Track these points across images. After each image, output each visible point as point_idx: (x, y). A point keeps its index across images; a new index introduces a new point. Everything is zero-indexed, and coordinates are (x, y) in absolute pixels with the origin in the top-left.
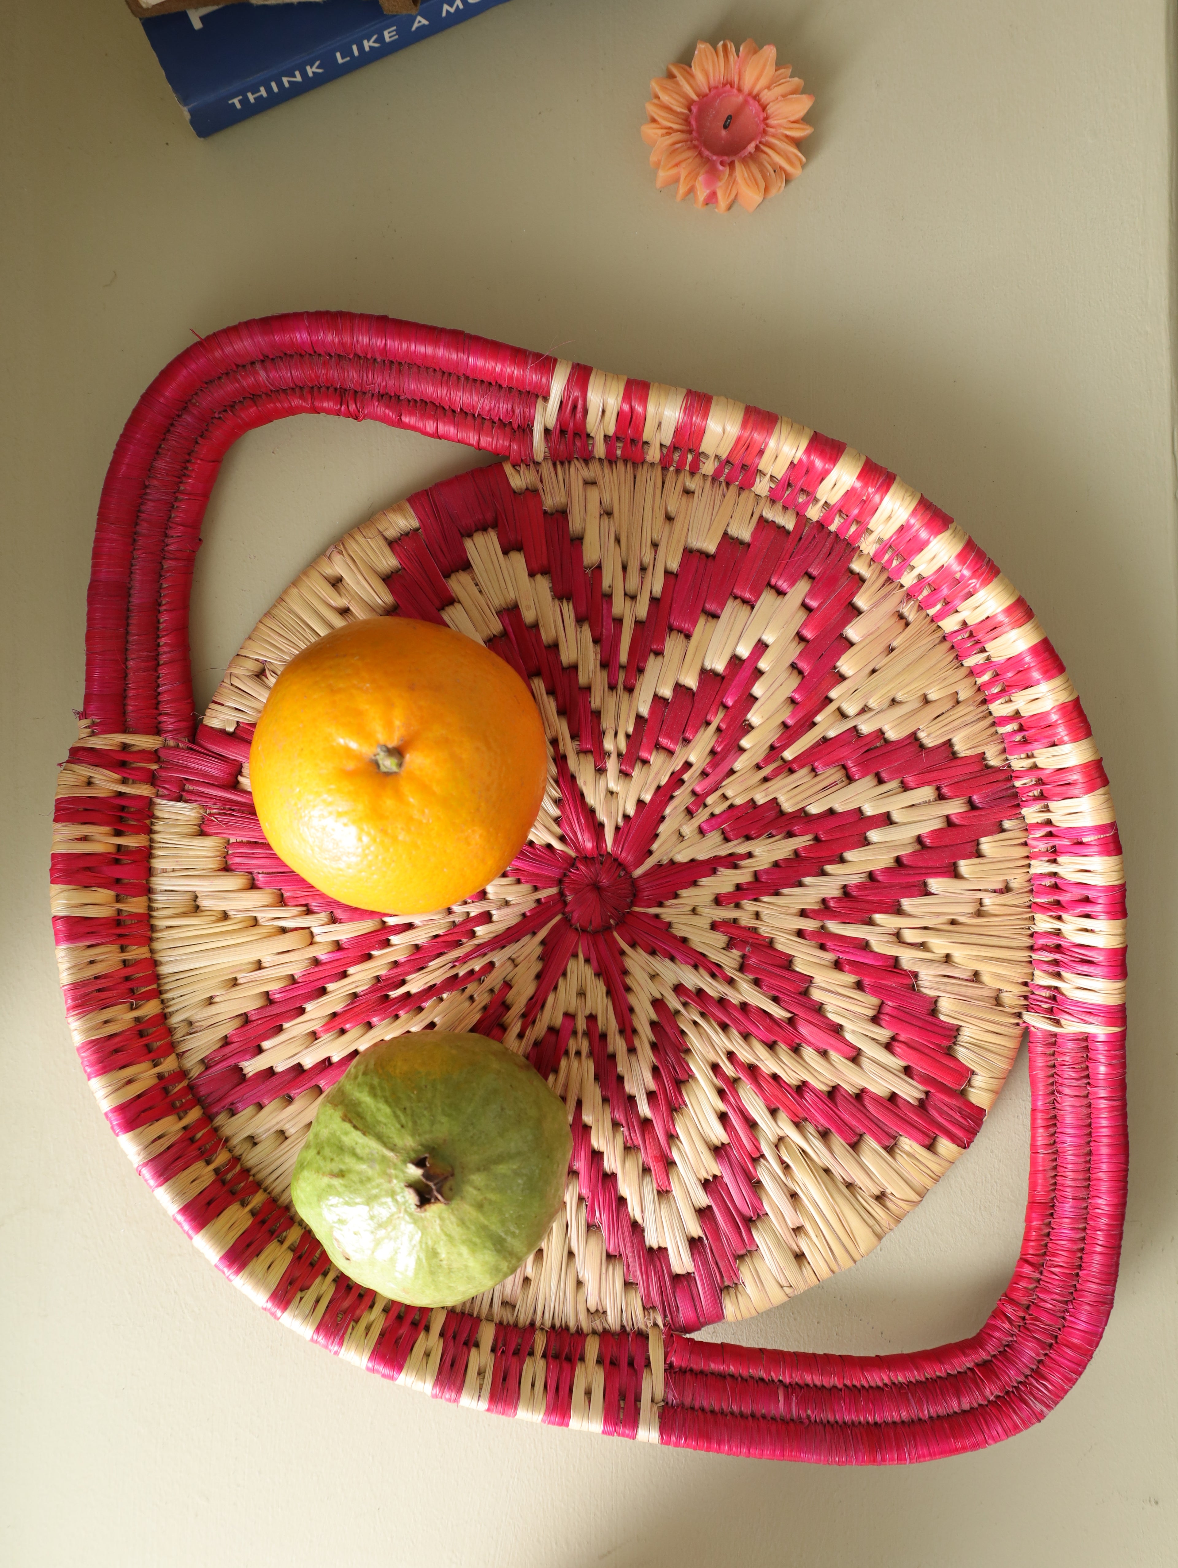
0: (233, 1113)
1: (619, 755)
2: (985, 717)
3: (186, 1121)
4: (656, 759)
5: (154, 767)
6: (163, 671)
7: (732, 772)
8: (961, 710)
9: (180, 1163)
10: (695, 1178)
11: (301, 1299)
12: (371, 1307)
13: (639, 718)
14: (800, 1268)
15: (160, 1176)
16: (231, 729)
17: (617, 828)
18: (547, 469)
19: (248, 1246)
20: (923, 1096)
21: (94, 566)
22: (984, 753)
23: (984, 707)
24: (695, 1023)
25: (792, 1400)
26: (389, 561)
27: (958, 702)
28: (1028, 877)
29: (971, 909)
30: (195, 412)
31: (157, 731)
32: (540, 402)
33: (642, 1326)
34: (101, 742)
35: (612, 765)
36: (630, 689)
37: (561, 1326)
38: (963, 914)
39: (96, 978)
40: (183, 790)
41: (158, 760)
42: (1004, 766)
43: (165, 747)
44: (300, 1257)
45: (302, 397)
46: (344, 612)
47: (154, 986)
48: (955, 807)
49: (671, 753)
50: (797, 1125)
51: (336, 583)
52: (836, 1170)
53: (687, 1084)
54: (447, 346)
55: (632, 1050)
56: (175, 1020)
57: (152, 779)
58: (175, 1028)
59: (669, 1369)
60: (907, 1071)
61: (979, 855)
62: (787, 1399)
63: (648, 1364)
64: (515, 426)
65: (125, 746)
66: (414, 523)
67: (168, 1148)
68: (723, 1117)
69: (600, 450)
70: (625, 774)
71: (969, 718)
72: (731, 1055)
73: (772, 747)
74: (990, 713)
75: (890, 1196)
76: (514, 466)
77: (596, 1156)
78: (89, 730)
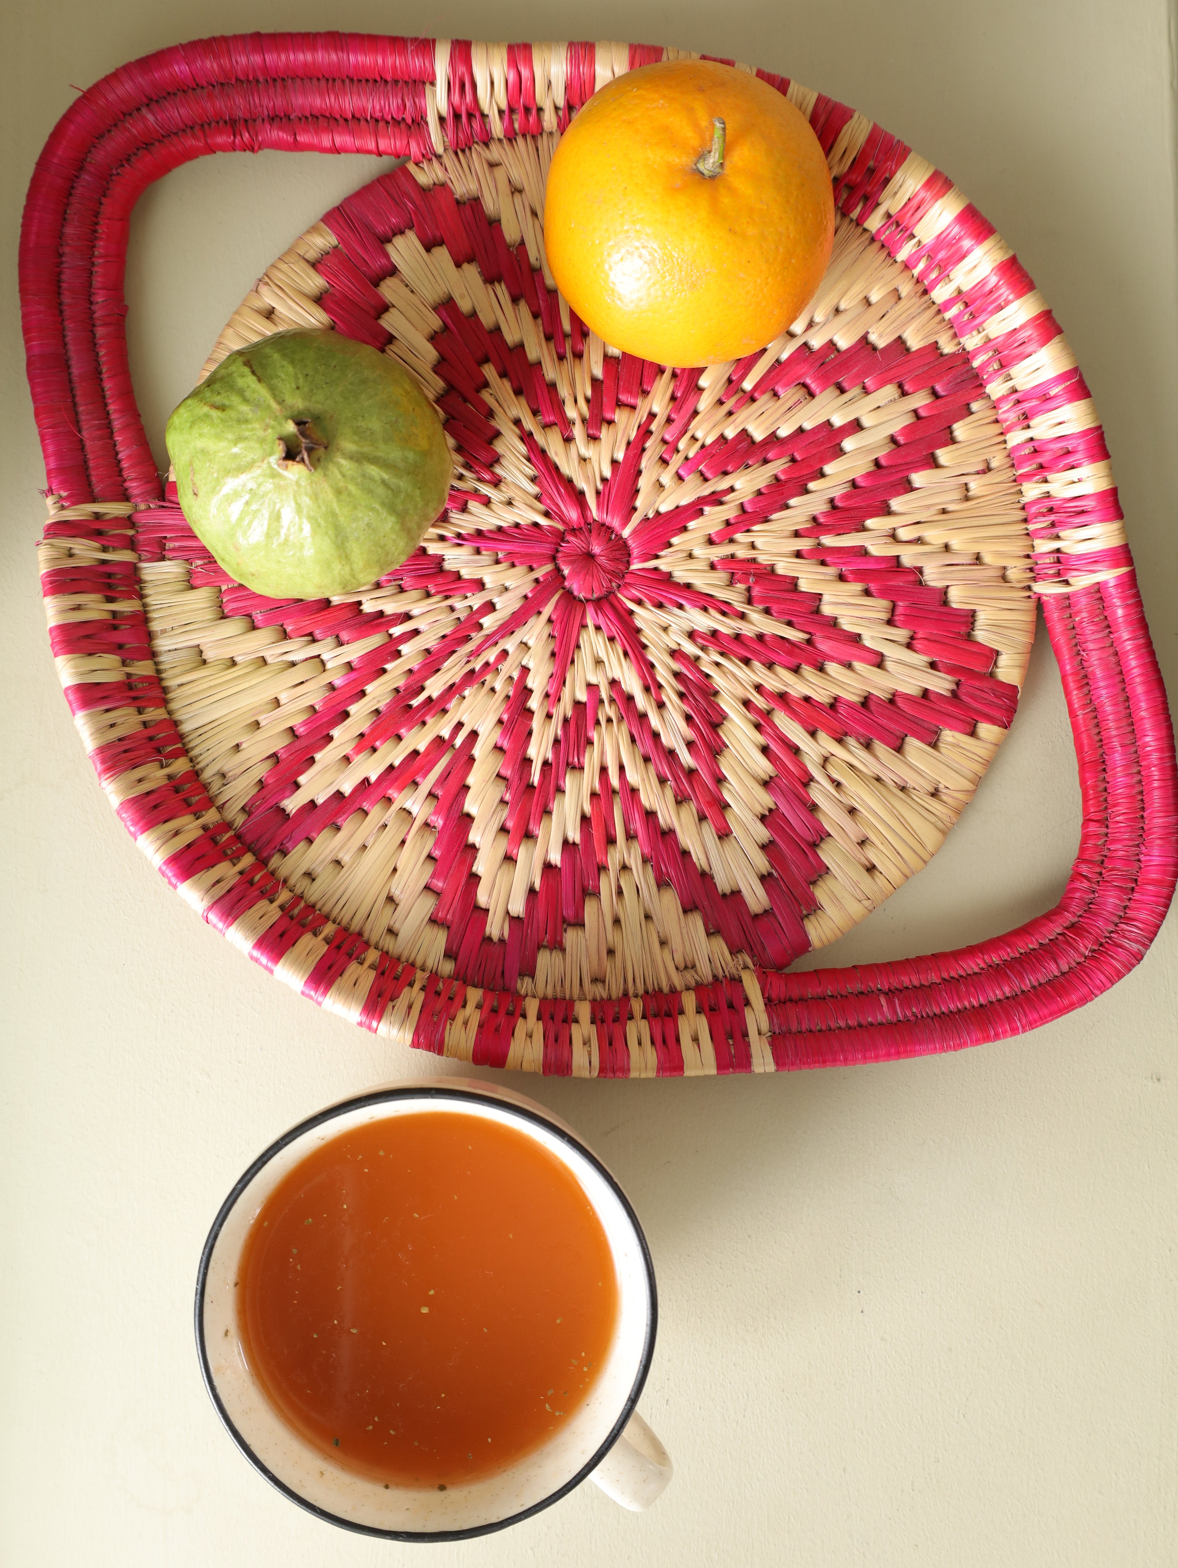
0: (285, 853)
1: (584, 420)
2: (929, 307)
3: (240, 866)
4: (620, 416)
5: (131, 532)
6: (118, 438)
7: (696, 413)
8: (904, 305)
9: (245, 902)
10: (751, 814)
11: (393, 1007)
12: (464, 1006)
13: (594, 381)
14: (873, 878)
15: (227, 916)
17: (598, 493)
18: (449, 160)
19: (330, 968)
20: (954, 687)
21: (27, 341)
22: (936, 342)
23: (926, 297)
24: (718, 664)
25: (894, 1002)
26: (316, 282)
27: (900, 298)
28: (1006, 453)
29: (957, 495)
30: (92, 169)
31: (124, 497)
32: (428, 87)
33: (733, 970)
34: (73, 514)
35: (578, 431)
36: (578, 356)
37: (654, 989)
38: (952, 501)
39: (120, 740)
40: (164, 549)
41: (132, 525)
42: (959, 350)
43: (137, 511)
44: (383, 973)
45: (194, 136)
47: (179, 745)
48: (920, 400)
49: (633, 407)
50: (840, 741)
51: (268, 314)
52: (886, 776)
53: (723, 726)
54: (326, 48)
55: (661, 705)
56: (207, 775)
57: (131, 544)
58: (210, 783)
59: (769, 1002)
60: (933, 665)
61: (953, 441)
62: (891, 1003)
63: (747, 1003)
64: (409, 121)
65: (97, 516)
66: (333, 240)
67: (229, 891)
68: (765, 750)
69: (497, 127)
70: (593, 438)
71: (914, 311)
72: (759, 688)
73: (730, 381)
74: (934, 303)
75: (944, 791)
76: (417, 164)
77: (650, 815)
78: (58, 505)
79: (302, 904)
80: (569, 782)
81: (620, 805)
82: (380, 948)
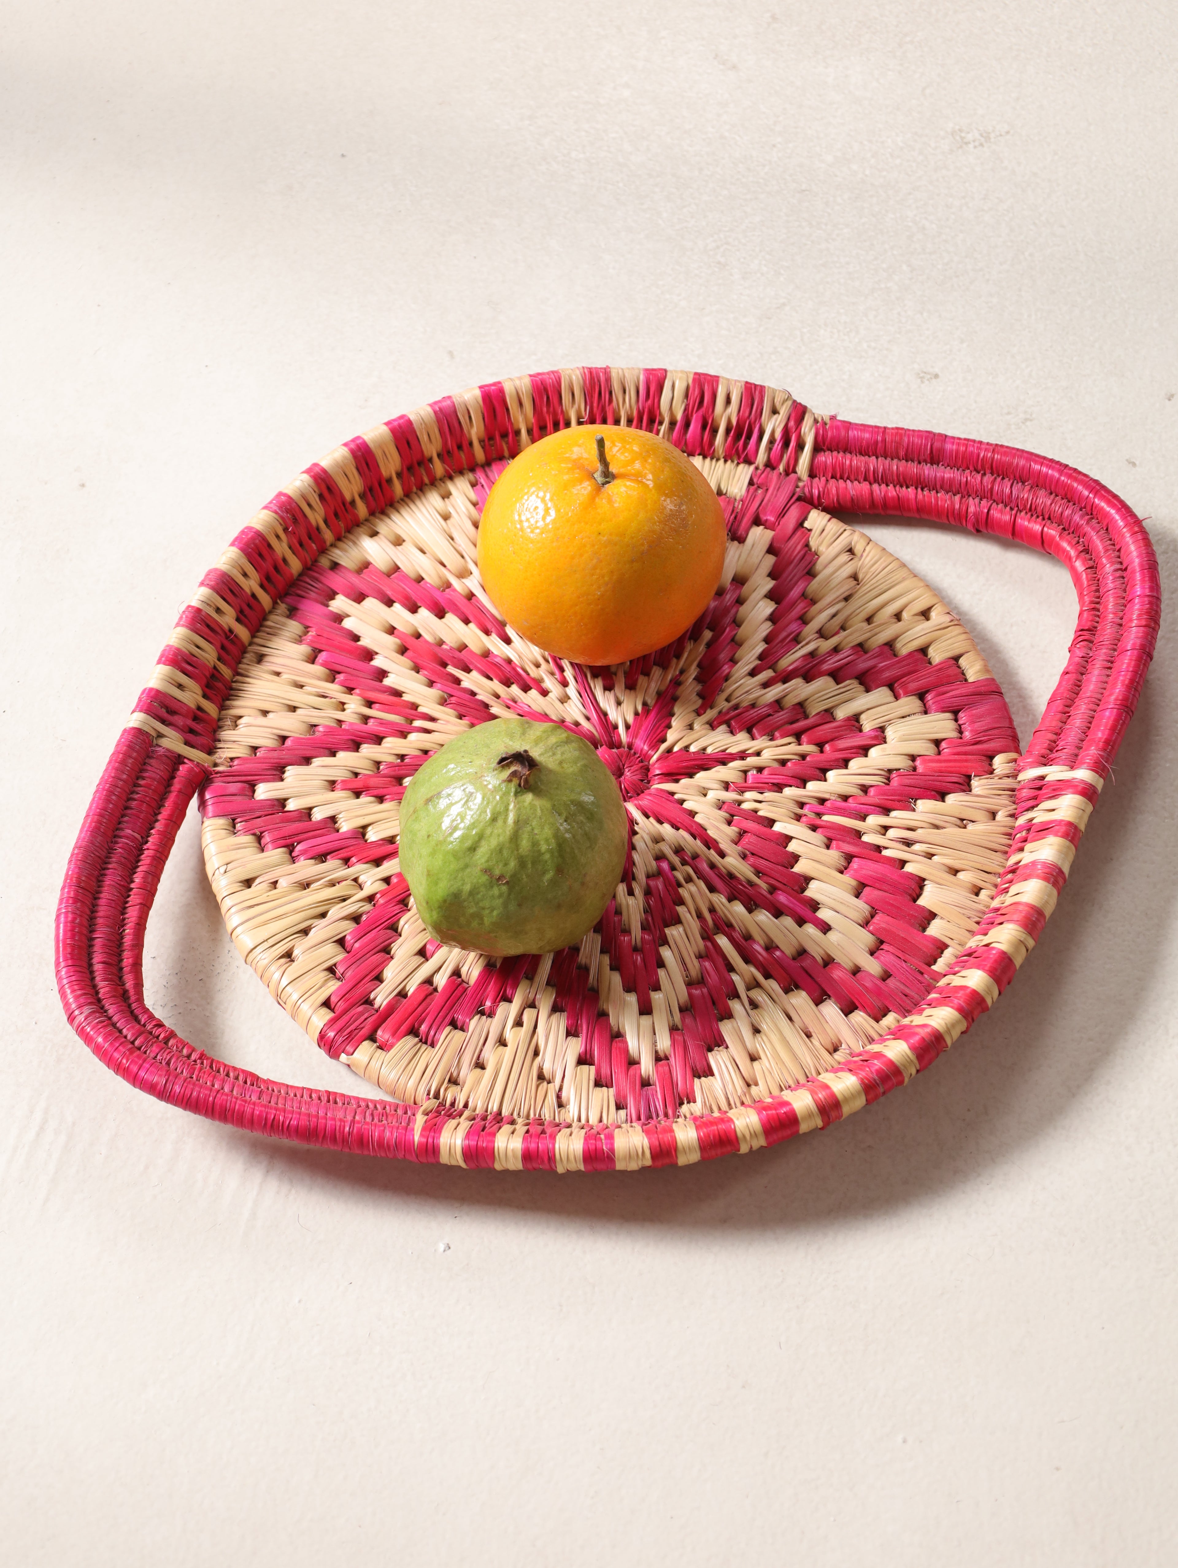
1: (740, 802)
3: (476, 445)
4: (732, 830)
5: (781, 468)
6: (865, 486)
7: (712, 889)
8: (739, 1084)
9: (446, 429)
10: (342, 810)
12: (291, 547)
13: (771, 822)
14: (241, 882)
15: (440, 408)
16: (807, 524)
17: (673, 794)
18: (1009, 782)
19: (368, 466)
20: (376, 1003)
21: (959, 439)
22: (695, 1101)
23: (740, 1106)
26: (939, 655)
27: (749, 1085)
29: (547, 1071)
30: (1084, 522)
31: (812, 475)
32: (1070, 765)
33: (217, 755)
34: (808, 427)
35: (731, 796)
36: (798, 818)
38: (543, 1062)
39: (611, 390)
40: (759, 487)
41: (787, 473)
42: (680, 1113)
43: (799, 479)
44: (345, 506)
46: (898, 616)
49: (736, 843)
50: (370, 897)
51: (925, 614)
52: (323, 922)
57: (770, 465)
59: (179, 759)
60: (402, 994)
61: (598, 1085)
62: (133, 839)
63: (189, 744)
65: (802, 446)
66: (972, 679)
68: (389, 840)
70: (720, 805)
71: (730, 1087)
73: (731, 925)
74: (732, 1108)
75: (288, 965)
76: (1013, 758)
77: (378, 740)
78: (820, 420)
79: (426, 480)
80: (434, 693)
81: (398, 721)
82: (366, 523)
